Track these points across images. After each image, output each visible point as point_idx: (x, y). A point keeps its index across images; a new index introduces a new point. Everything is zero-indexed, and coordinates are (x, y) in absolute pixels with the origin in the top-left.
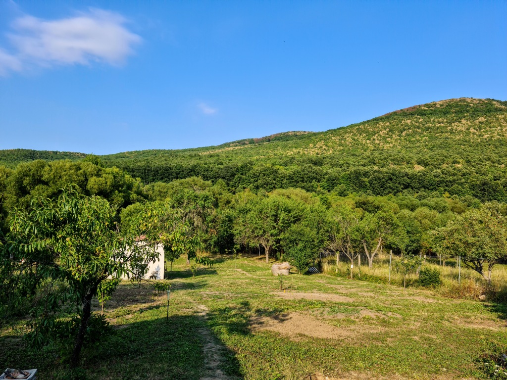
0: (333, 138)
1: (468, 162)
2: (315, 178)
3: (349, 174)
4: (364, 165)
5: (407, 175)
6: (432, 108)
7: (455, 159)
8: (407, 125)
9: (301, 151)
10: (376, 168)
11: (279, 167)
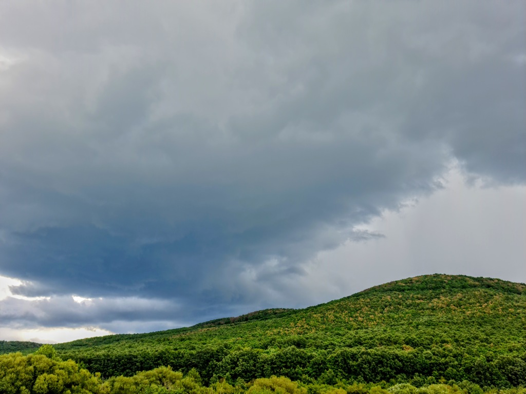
0: (315, 316)
1: (457, 341)
2: (300, 363)
3: (336, 357)
4: (350, 346)
5: (397, 357)
6: (408, 284)
7: (442, 338)
8: (388, 302)
9: (281, 331)
10: (363, 349)
11: (258, 350)
